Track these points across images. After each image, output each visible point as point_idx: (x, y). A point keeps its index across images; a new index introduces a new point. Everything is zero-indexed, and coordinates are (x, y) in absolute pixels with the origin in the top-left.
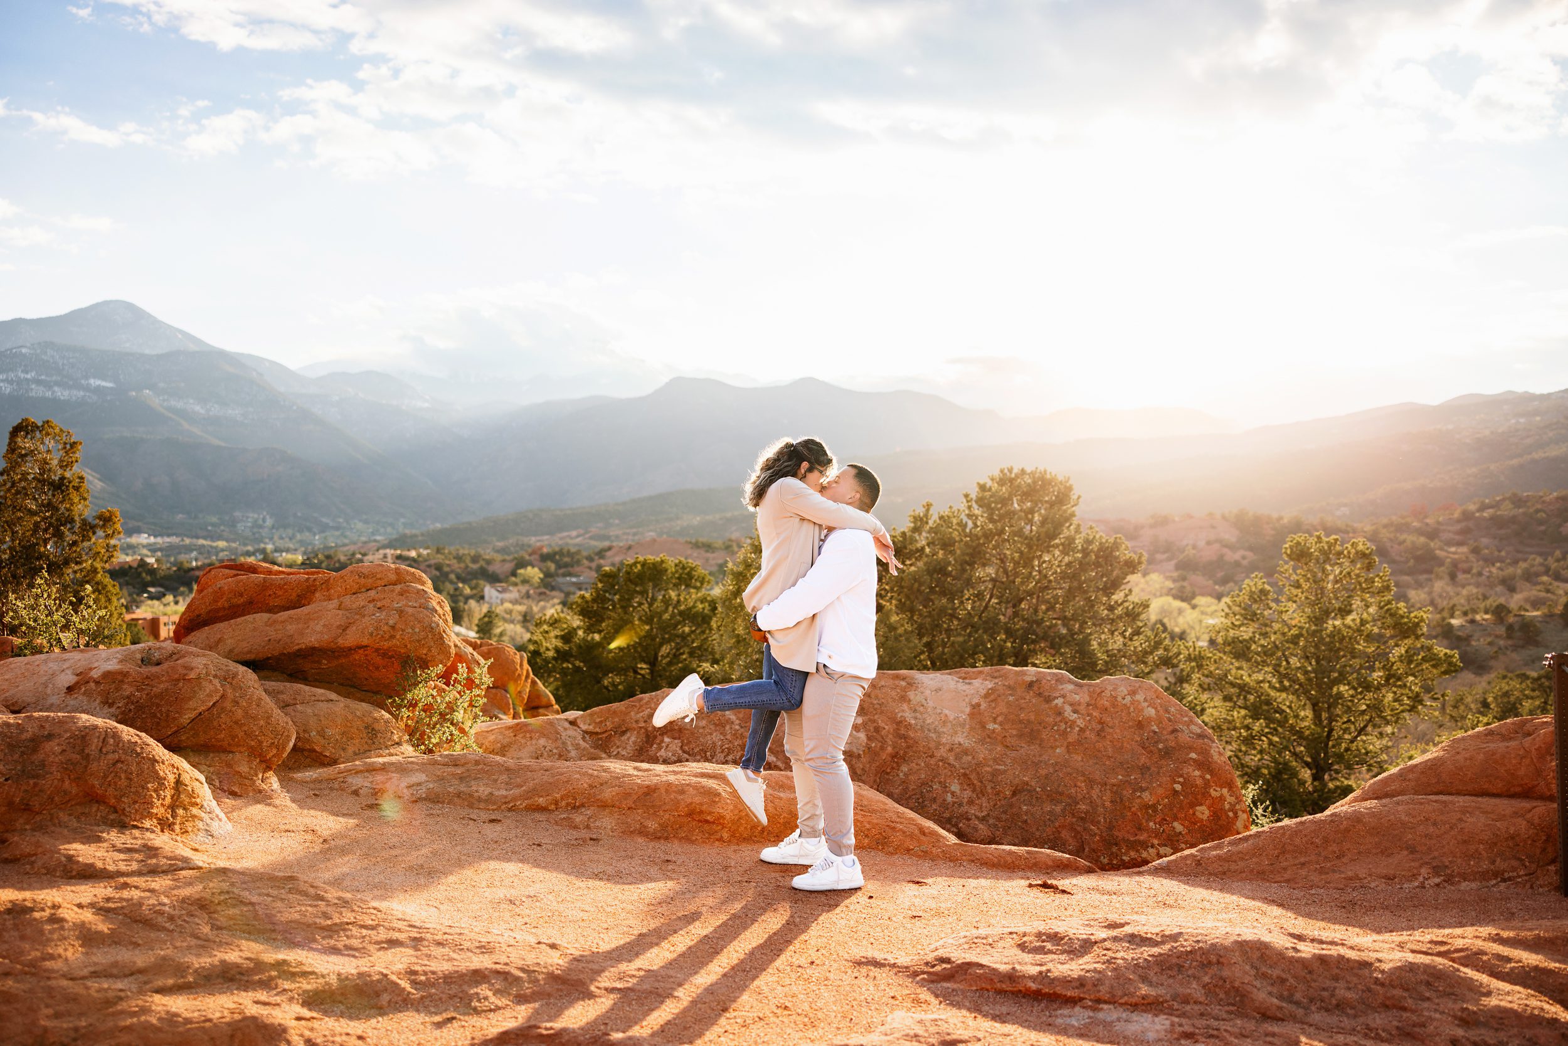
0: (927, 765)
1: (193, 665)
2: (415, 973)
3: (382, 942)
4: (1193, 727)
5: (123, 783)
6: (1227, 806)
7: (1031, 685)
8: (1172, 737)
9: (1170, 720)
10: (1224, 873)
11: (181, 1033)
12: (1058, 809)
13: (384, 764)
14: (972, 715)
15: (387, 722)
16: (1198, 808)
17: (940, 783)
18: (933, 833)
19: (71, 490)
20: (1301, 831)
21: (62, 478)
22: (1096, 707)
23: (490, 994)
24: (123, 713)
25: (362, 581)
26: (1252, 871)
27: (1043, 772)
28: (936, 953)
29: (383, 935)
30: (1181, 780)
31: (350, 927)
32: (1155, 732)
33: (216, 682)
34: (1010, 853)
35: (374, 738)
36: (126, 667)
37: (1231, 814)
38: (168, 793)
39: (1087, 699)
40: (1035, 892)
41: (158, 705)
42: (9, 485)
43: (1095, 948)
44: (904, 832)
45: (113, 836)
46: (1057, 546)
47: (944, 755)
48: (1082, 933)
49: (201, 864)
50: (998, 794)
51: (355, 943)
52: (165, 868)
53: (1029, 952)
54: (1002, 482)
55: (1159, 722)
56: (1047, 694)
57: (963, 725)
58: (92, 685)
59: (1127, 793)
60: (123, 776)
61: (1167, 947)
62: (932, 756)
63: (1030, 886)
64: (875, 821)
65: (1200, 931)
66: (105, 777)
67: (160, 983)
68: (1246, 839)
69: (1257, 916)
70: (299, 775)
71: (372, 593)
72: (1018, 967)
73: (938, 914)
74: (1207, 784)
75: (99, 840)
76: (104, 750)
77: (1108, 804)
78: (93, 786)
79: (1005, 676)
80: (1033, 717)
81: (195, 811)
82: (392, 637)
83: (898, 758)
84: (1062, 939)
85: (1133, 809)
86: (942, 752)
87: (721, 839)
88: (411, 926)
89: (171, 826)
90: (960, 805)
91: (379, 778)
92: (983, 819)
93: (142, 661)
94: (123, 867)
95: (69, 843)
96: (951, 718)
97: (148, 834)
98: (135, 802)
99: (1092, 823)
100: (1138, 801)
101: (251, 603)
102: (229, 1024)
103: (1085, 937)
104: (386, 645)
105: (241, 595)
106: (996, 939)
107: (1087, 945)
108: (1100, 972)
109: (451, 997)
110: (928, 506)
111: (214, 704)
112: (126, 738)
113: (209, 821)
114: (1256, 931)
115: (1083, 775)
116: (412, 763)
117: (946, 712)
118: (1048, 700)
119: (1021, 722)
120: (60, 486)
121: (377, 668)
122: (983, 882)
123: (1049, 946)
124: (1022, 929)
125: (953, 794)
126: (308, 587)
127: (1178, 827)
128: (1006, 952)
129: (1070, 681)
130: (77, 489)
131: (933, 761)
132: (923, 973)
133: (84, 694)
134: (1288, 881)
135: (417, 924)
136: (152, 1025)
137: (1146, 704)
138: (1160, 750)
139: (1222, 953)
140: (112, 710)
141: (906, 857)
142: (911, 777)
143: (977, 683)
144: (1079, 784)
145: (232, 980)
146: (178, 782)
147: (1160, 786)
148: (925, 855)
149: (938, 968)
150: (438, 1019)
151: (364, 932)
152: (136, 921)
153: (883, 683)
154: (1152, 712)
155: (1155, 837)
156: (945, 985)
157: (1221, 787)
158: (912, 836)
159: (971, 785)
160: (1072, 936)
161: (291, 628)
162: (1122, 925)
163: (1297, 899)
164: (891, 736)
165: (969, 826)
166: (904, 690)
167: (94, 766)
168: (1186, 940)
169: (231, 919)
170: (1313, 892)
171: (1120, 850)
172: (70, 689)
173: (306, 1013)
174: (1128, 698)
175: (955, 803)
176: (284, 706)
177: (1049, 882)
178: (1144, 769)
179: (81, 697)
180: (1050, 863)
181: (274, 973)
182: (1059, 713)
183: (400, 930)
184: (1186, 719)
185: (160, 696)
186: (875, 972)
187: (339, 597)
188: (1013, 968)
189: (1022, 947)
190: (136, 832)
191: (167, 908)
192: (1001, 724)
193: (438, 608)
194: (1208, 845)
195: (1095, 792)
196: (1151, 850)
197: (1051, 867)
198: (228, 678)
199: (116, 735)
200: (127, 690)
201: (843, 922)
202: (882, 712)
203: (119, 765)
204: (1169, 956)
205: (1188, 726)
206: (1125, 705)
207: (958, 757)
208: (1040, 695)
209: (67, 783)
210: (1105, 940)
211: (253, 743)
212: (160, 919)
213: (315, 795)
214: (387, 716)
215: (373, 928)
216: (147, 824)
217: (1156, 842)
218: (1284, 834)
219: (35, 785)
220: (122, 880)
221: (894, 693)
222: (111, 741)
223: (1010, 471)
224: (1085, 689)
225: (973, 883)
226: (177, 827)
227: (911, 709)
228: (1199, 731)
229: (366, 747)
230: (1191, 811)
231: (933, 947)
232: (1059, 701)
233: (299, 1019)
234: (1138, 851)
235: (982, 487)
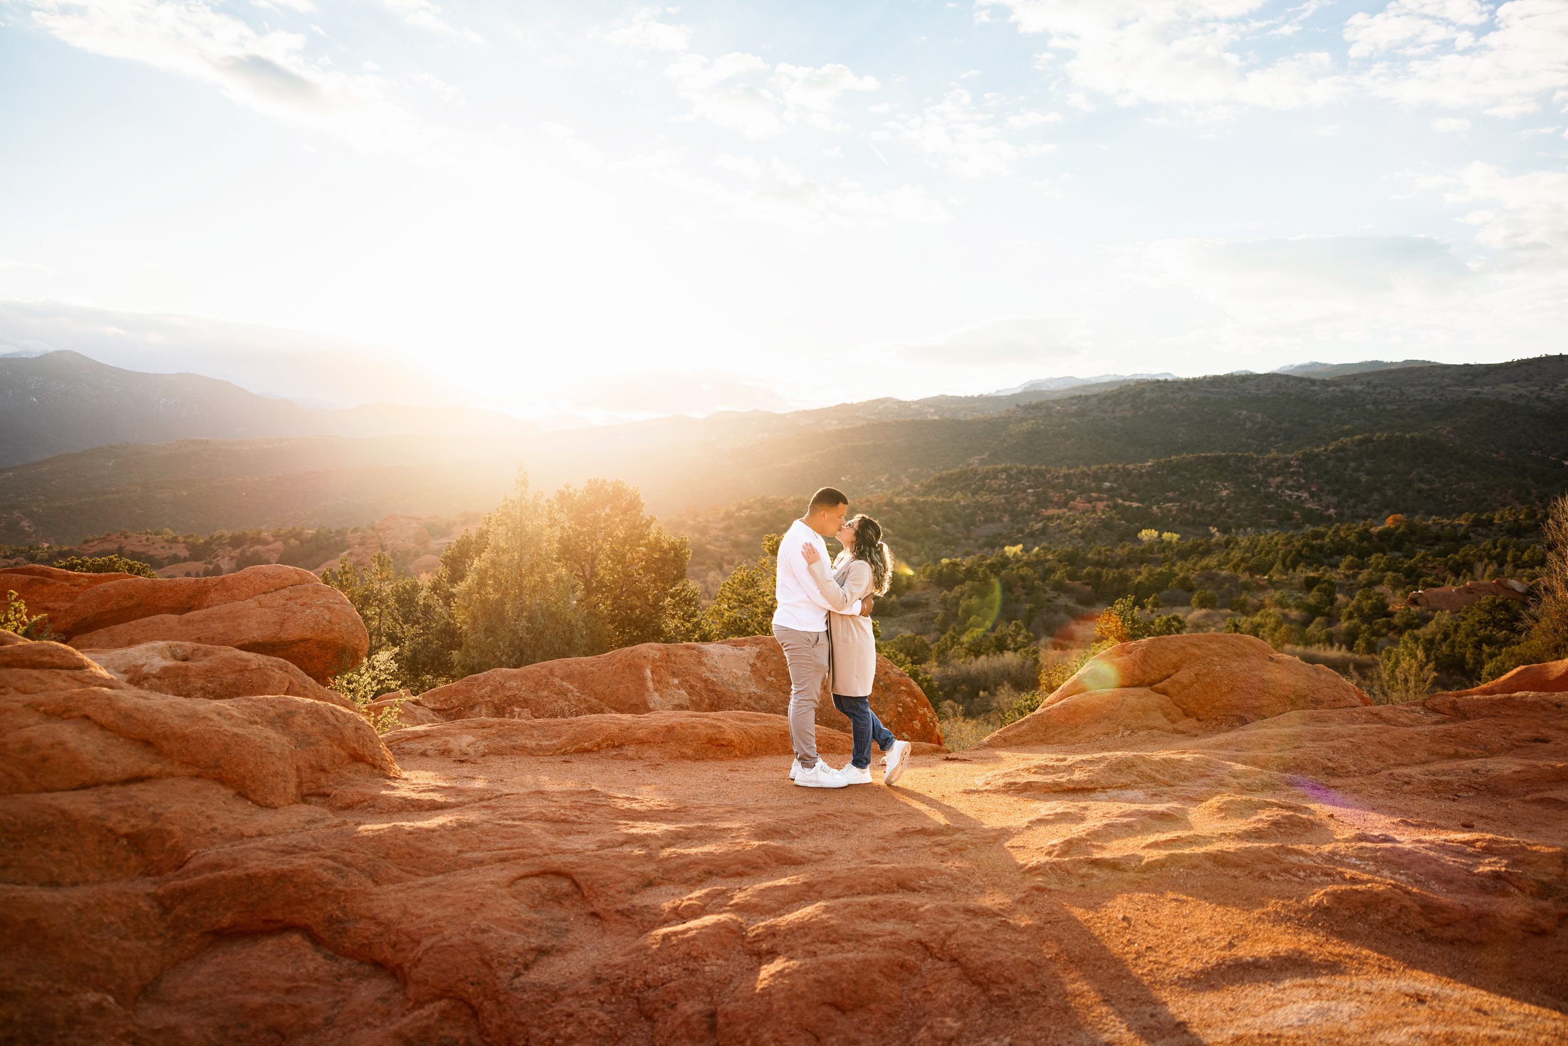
6: (928, 720)
16: (914, 722)
25: (271, 581)
30: (901, 704)
37: (931, 724)
40: (952, 762)
47: (747, 701)
53: (1045, 774)
62: (738, 703)
63: (944, 760)
71: (285, 592)
74: (915, 706)
83: (714, 707)
86: (744, 699)
87: (736, 756)
101: (145, 604)
104: (324, 637)
108: (1093, 776)
117: (734, 670)
123: (1050, 770)
132: (1009, 790)
143: (747, 648)
149: (1014, 787)
156: (1026, 793)
157: (923, 707)
160: (1055, 765)
164: (704, 691)
166: (698, 656)
187: (249, 597)
207: (757, 702)
227: (709, 670)
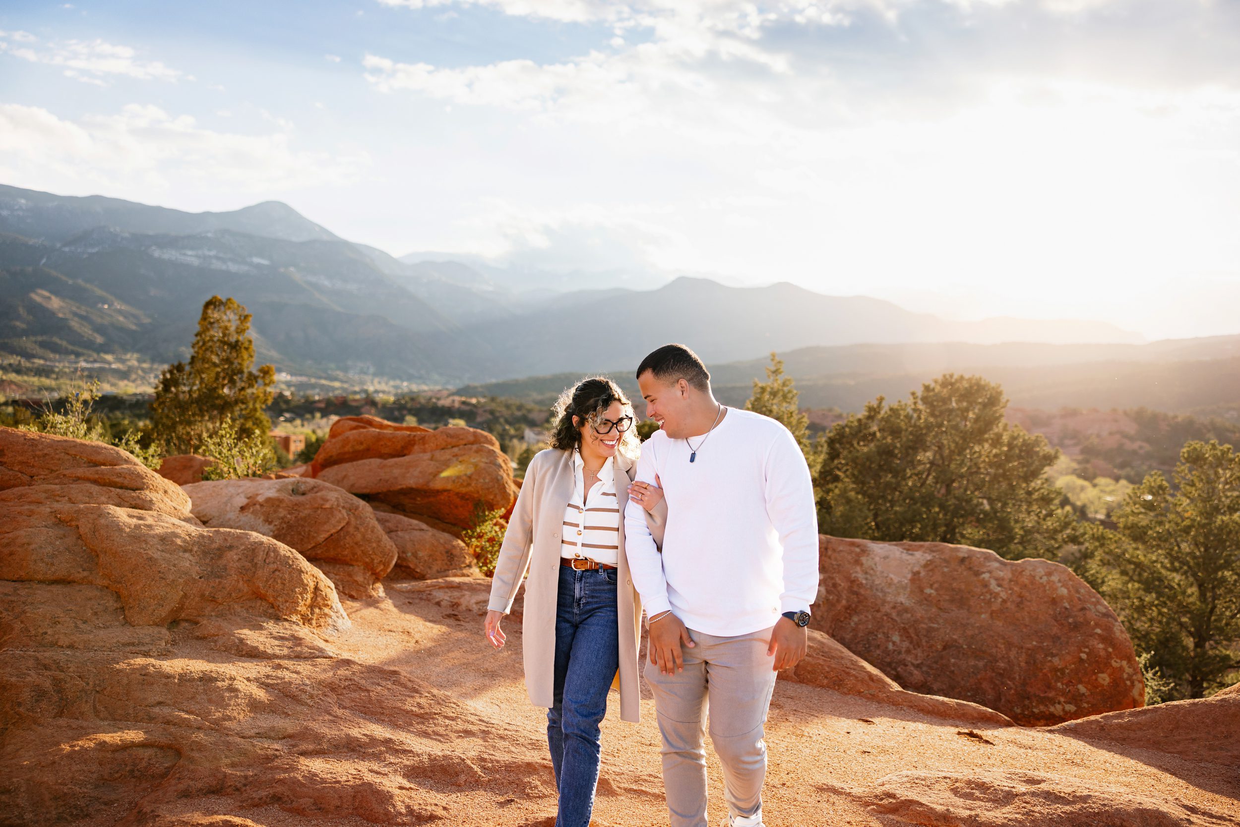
0: (874, 618)
1: (328, 498)
2: (484, 760)
3: (460, 732)
4: (1099, 607)
5: (279, 586)
6: (1125, 676)
7: (963, 560)
8: (1080, 614)
9: (1079, 599)
10: (1124, 740)
11: (318, 790)
12: (981, 664)
13: (459, 583)
14: (912, 580)
15: (462, 549)
16: (1100, 675)
17: (884, 633)
18: (880, 681)
19: (243, 350)
20: (1193, 711)
21: (237, 341)
22: (1017, 583)
23: (539, 783)
24: (278, 529)
25: (449, 440)
26: (1149, 740)
27: (969, 633)
28: (883, 788)
29: (461, 726)
30: (1087, 650)
31: (437, 716)
32: (1066, 609)
33: (344, 512)
34: (943, 703)
35: (452, 561)
36: (282, 496)
37: (1128, 683)
38: (309, 596)
39: (1010, 575)
40: (964, 740)
41: (303, 526)
42: (201, 344)
43: (1016, 800)
44: (856, 677)
45: (270, 625)
46: (987, 441)
47: (889, 611)
48: (1006, 785)
49: (331, 654)
50: (931, 647)
51: (441, 730)
52: (306, 655)
53: (960, 797)
54: (944, 384)
55: (1070, 600)
56: (976, 569)
57: (905, 588)
58: (258, 507)
59: (1040, 657)
60: (279, 581)
61: (1078, 806)
62: (878, 611)
63: (959, 733)
64: (833, 666)
65: (1106, 796)
66: (267, 581)
67: (304, 747)
68: (1145, 712)
69: (1153, 782)
70: (398, 586)
71: (456, 450)
72: (952, 809)
73: (884, 751)
74: (1109, 656)
75: (261, 628)
76: (267, 561)
77: (1023, 664)
78: (259, 587)
79: (941, 551)
80: (963, 587)
81: (326, 610)
82: (469, 485)
83: (850, 610)
84: (989, 789)
85: (1044, 671)
86: (887, 608)
88: (480, 720)
89: (309, 621)
90: (900, 653)
91: (456, 594)
92: (918, 666)
93: (293, 491)
94: (277, 651)
95: (241, 629)
96: (896, 581)
97: (294, 626)
98: (286, 601)
99: (1009, 678)
100: (1049, 664)
101: (368, 449)
102: (352, 787)
103: (1007, 789)
104: (464, 490)
105: (362, 443)
106: (933, 781)
107: (1009, 797)
108: (1020, 822)
109: (510, 783)
110: (881, 400)
111: (342, 529)
112: (282, 553)
113: (336, 619)
114: (1154, 801)
115: (1004, 638)
116: (480, 584)
117: (892, 576)
118: (977, 574)
119: (953, 590)
120: (235, 346)
121: (456, 507)
122: (920, 726)
123: (977, 793)
124: (955, 775)
125: (894, 643)
126: (409, 441)
127: (1082, 688)
128: (942, 795)
129: (996, 560)
130: (247, 349)
131: (879, 615)
132: (873, 804)
133: (252, 513)
134: (1180, 753)
135: (485, 719)
136: (299, 780)
137: (1060, 585)
138: (1070, 624)
139: (1125, 817)
140: (271, 527)
141: (857, 698)
142: (861, 627)
143: (918, 554)
144: (999, 645)
145: (353, 750)
146: (316, 588)
147: (1068, 653)
148: (872, 698)
149: (885, 802)
150: (501, 799)
151: (447, 722)
152: (287, 696)
153: (841, 548)
154: (1064, 591)
155: (1062, 695)
156: (891, 816)
157: (1121, 659)
158: (862, 681)
159: (909, 637)
160: (997, 787)
161: (396, 472)
162: (1039, 782)
163: (1188, 770)
164: (845, 592)
165: (905, 671)
166: (858, 555)
167: (260, 573)
168: (1094, 803)
169: (353, 701)
170: (1202, 765)
171: (1031, 703)
172: (242, 509)
173: (406, 783)
174: (1045, 578)
175: (895, 651)
176: (389, 532)
177: (975, 731)
178: (1055, 639)
179: (250, 515)
180: (975, 715)
181: (383, 749)
182: (986, 585)
183: (472, 723)
184: (1094, 600)
185: (304, 519)
186: (834, 798)
187: (431, 451)
188: (948, 810)
189: (955, 791)
190: (286, 624)
191: (308, 688)
192: (936, 590)
193: (503, 465)
194: (1111, 713)
195: (1013, 654)
196: (1057, 706)
197: (976, 718)
198: (352, 509)
199: (276, 550)
200: (282, 513)
201: (808, 750)
202: (839, 572)
203: (277, 573)
204: (1079, 814)
205: (1095, 606)
206: (1042, 584)
207: (899, 614)
208: (970, 569)
209: (241, 583)
210: (1024, 794)
211: (367, 560)
212: (303, 696)
213: (409, 603)
214: (462, 544)
215: (452, 719)
216: (294, 618)
217: (1062, 700)
218: (1178, 712)
219: (220, 583)
220: (277, 661)
221: (849, 557)
222: (272, 554)
223: (951, 376)
224: (1009, 567)
225: (911, 725)
226: (314, 622)
227: (863, 571)
228: (1104, 611)
229: (446, 567)
230: (1094, 677)
231: (880, 781)
232: (986, 576)
233: (401, 788)
234: (1046, 706)
235: (927, 388)
